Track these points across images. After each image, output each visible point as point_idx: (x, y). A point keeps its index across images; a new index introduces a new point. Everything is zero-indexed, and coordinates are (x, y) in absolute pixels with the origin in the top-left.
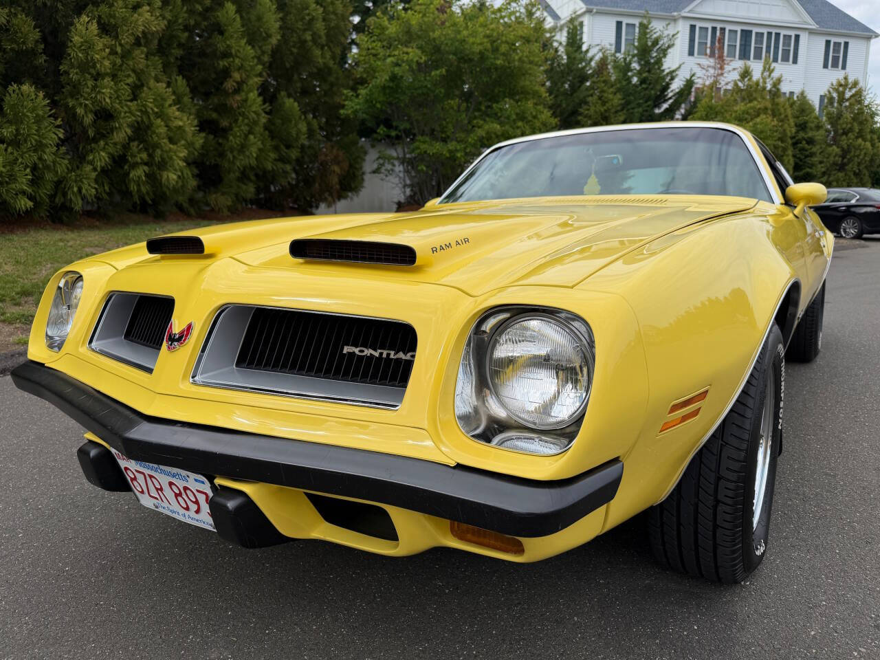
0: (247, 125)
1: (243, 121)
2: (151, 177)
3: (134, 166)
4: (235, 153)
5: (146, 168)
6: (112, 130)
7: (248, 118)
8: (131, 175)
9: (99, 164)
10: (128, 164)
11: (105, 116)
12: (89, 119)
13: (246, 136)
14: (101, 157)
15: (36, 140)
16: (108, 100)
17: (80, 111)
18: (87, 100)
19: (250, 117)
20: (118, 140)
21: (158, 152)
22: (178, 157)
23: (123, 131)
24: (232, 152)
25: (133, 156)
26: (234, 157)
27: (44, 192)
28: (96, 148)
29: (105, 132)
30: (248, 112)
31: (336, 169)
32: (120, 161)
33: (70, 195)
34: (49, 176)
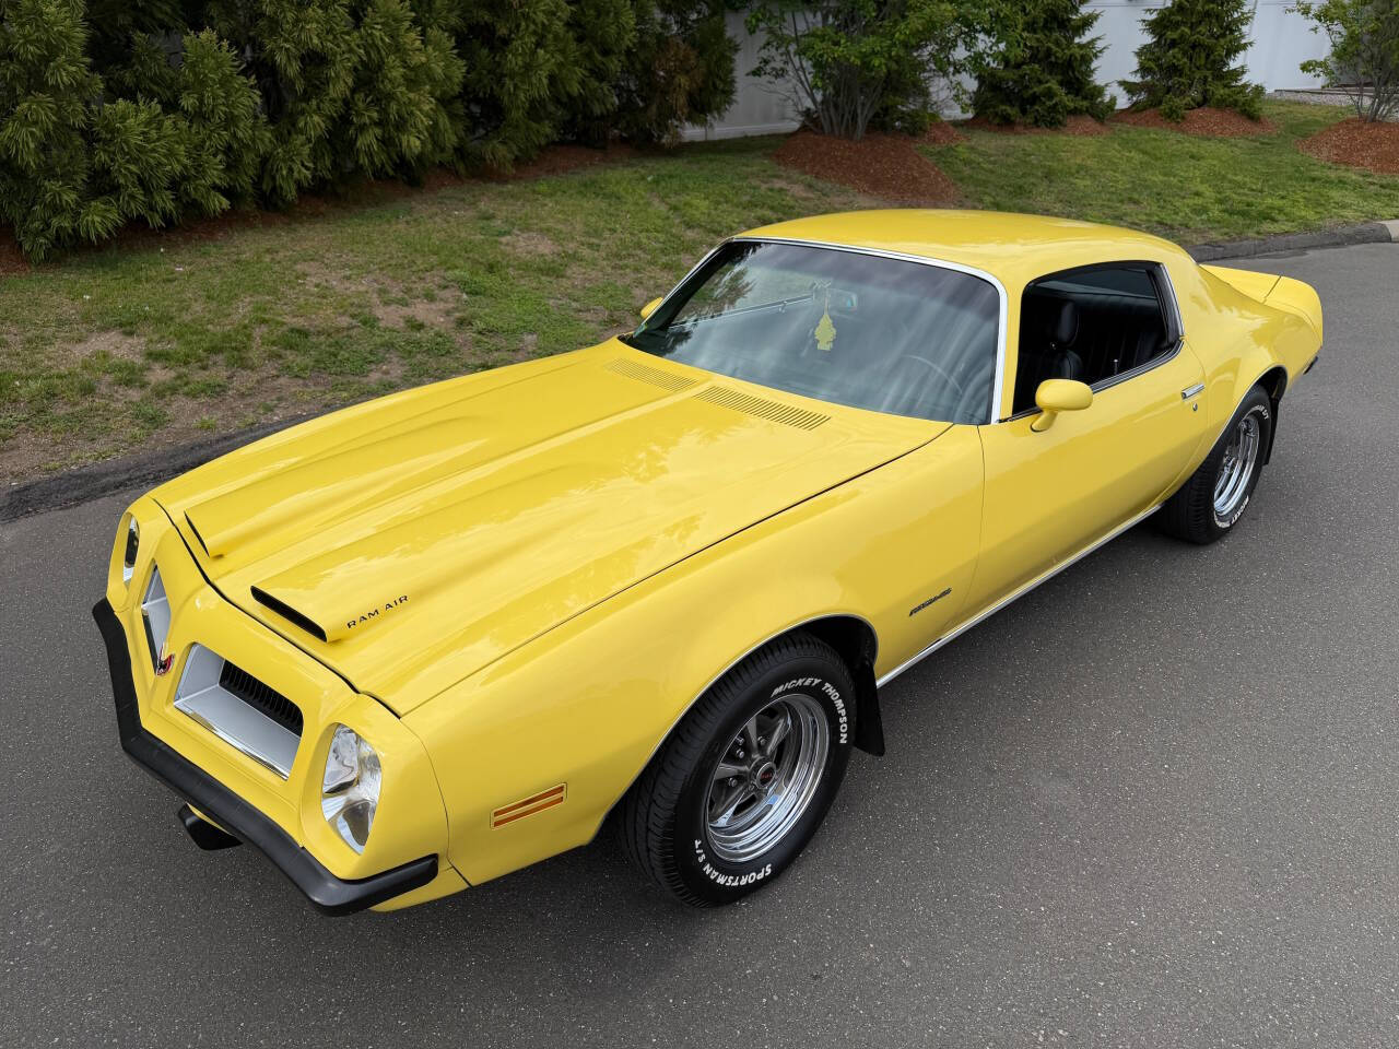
0: (535, 33)
1: (528, 26)
2: (386, 142)
3: (362, 128)
4: (517, 79)
5: (378, 131)
6: (328, 80)
7: (534, 22)
8: (358, 143)
9: (312, 133)
10: (353, 128)
11: (315, 61)
12: (293, 69)
13: (534, 53)
14: (315, 123)
15: (225, 113)
16: (316, 41)
17: (280, 58)
18: (286, 41)
19: (538, 21)
20: (335, 96)
21: (394, 107)
22: (420, 110)
23: (341, 82)
24: (512, 79)
25: (359, 114)
26: (516, 86)
27: (245, 181)
28: (308, 108)
29: (318, 83)
30: (535, 13)
31: (683, 80)
32: (342, 124)
33: (279, 181)
34: (248, 158)
